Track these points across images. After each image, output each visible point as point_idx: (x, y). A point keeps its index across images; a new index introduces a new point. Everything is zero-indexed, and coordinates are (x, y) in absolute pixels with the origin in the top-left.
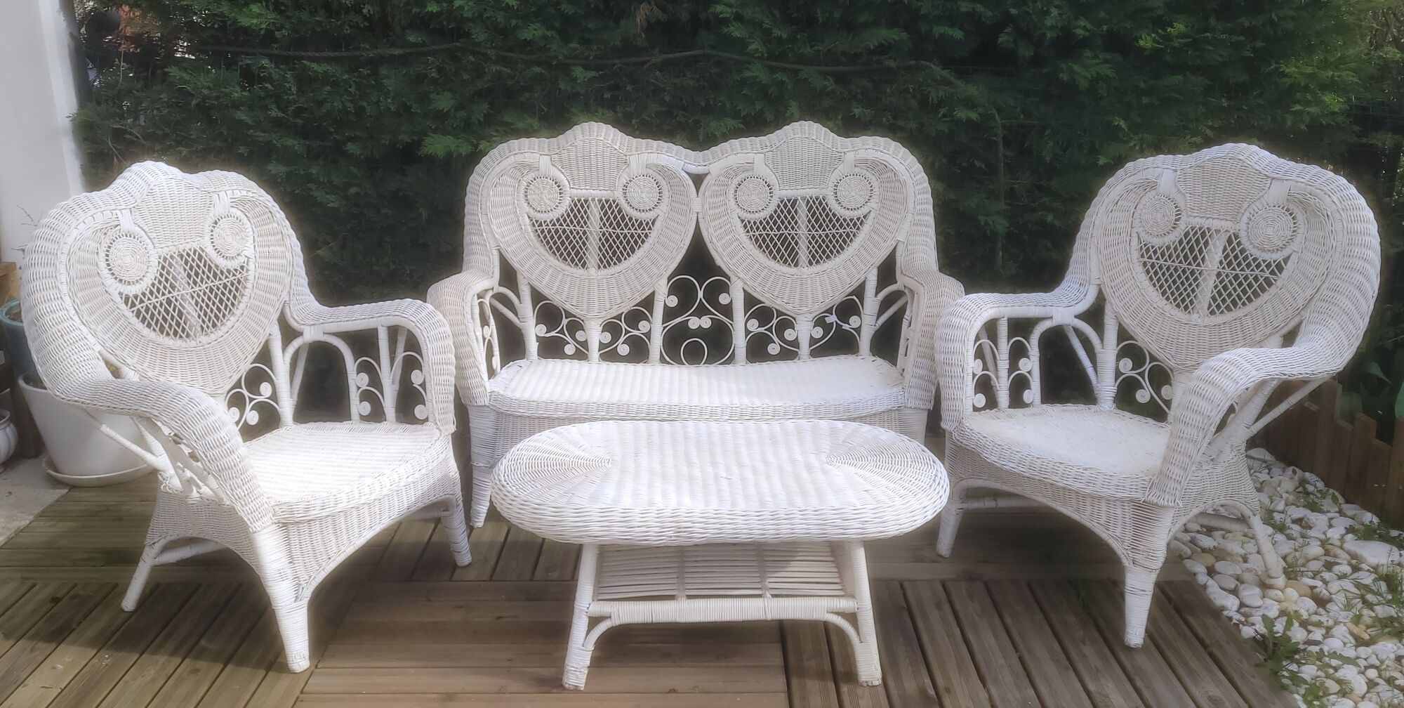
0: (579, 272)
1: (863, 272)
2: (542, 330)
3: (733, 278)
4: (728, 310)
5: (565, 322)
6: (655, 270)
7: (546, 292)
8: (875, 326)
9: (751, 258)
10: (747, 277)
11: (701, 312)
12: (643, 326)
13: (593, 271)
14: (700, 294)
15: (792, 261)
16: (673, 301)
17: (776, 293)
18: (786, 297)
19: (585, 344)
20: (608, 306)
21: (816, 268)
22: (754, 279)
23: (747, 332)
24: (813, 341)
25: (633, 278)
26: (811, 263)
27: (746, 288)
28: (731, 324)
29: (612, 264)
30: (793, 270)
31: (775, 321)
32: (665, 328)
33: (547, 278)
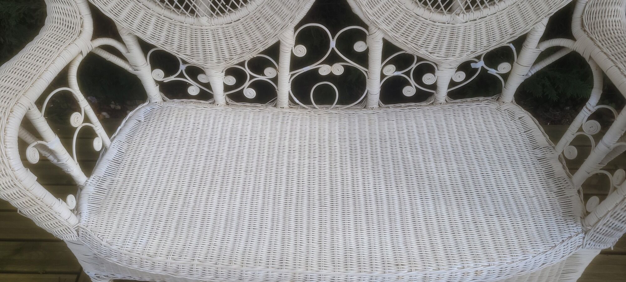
0: (189, 20)
1: (532, 23)
2: (159, 74)
3: (372, 28)
4: (363, 58)
5: (182, 67)
6: (278, 19)
7: (152, 42)
8: (527, 75)
9: (396, 5)
10: (388, 28)
11: (333, 59)
12: (269, 73)
13: (204, 20)
14: (333, 44)
15: (446, 7)
16: (301, 51)
17: (420, 43)
18: (431, 46)
19: (208, 85)
20: (227, 56)
21: (474, 14)
22: (396, 29)
23: (383, 76)
24: (452, 83)
25: (254, 28)
26: (468, 8)
27: (387, 38)
28: (366, 72)
29: (226, 11)
30: (446, 17)
31: (414, 66)
32: (292, 75)
33: (151, 28)
